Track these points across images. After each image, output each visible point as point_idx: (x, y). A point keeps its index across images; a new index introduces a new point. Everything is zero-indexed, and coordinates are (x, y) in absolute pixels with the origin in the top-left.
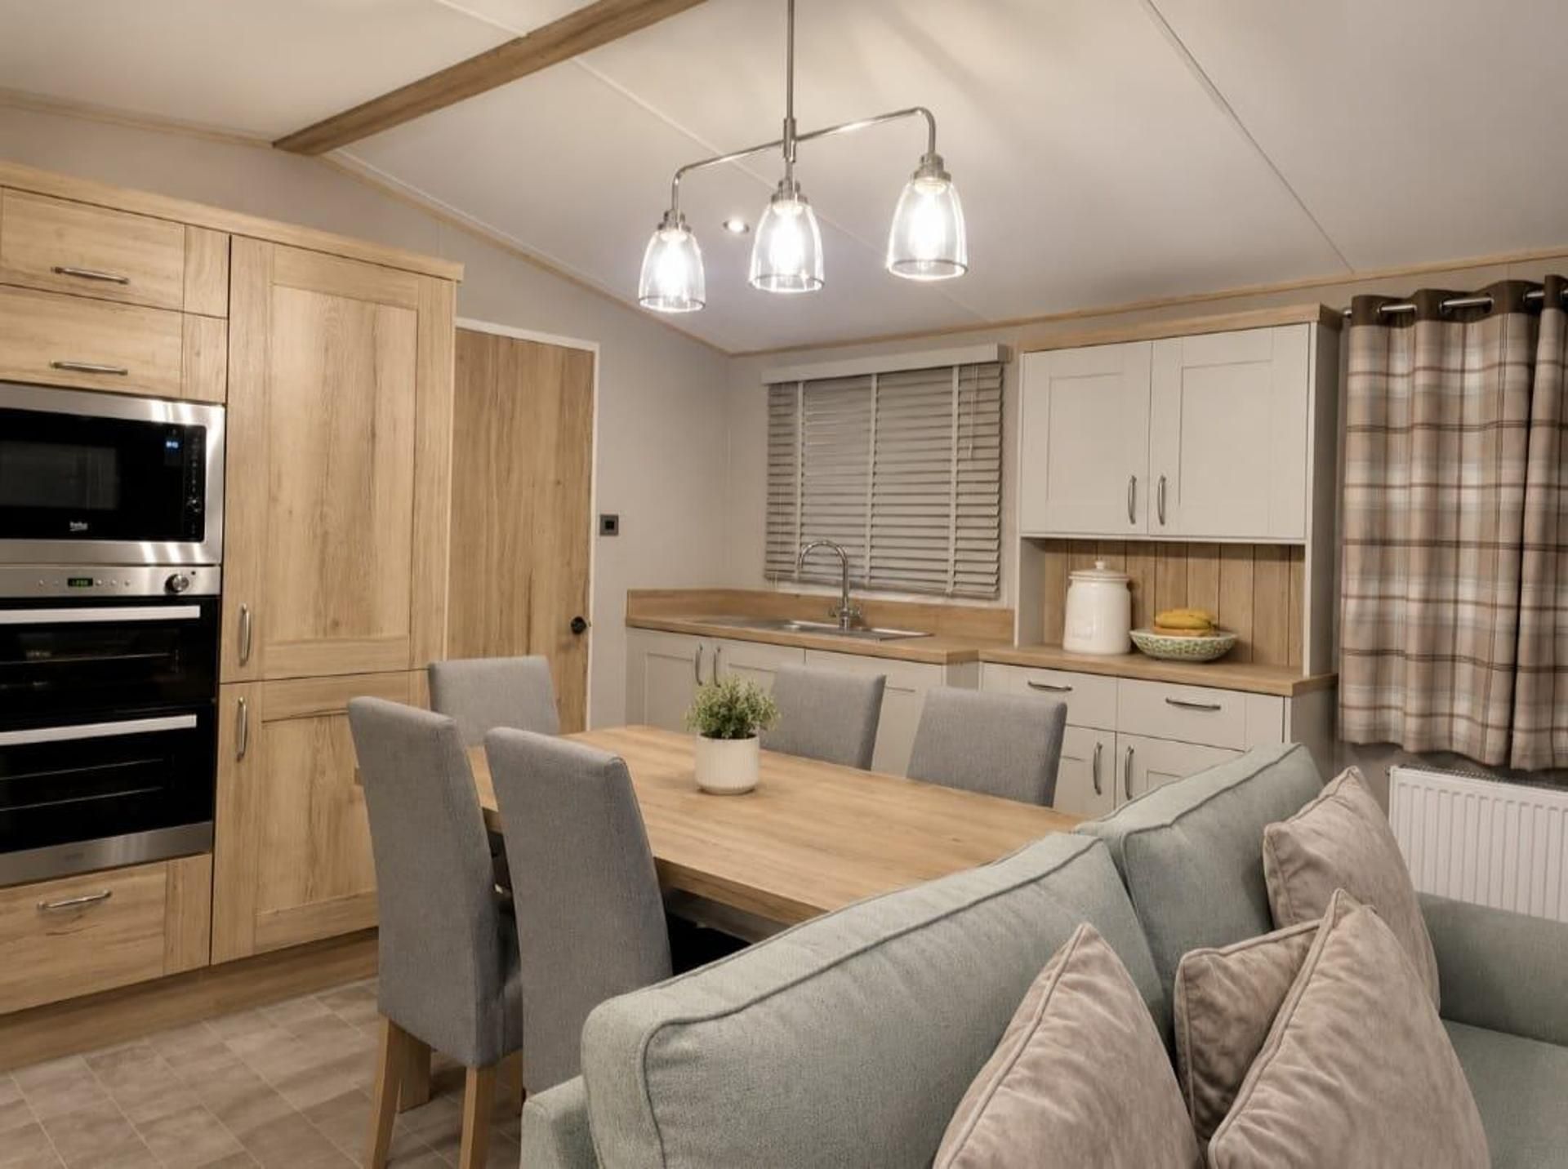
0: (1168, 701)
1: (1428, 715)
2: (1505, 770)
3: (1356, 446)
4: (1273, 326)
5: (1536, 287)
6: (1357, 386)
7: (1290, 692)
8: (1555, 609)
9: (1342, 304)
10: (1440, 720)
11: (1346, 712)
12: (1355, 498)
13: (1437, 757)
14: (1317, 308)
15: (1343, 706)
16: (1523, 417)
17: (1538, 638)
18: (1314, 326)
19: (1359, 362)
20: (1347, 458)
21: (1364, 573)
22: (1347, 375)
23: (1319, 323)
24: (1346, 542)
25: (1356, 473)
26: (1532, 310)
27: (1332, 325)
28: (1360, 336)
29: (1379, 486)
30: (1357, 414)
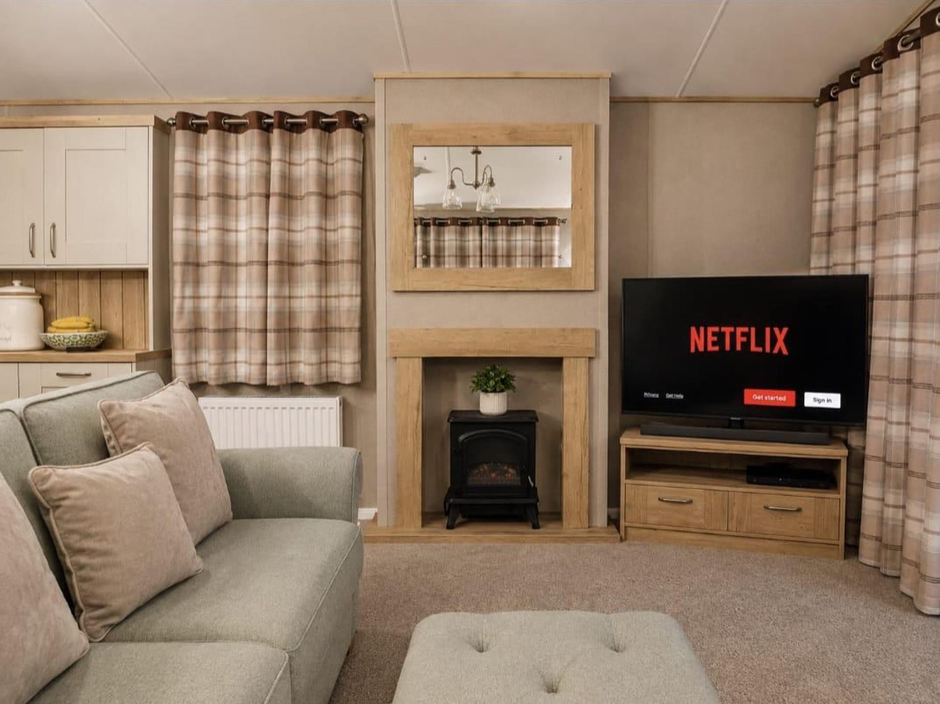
0: (58, 374)
1: (222, 363)
2: (264, 388)
3: (178, 206)
4: (126, 126)
5: (269, 117)
6: (179, 169)
7: (134, 359)
8: (290, 297)
9: (168, 115)
10: (229, 366)
11: (176, 367)
12: (178, 237)
13: (232, 388)
14: (153, 117)
15: (175, 364)
16: (263, 191)
17: (280, 313)
18: (151, 129)
19: (180, 153)
20: (174, 213)
21: (184, 283)
22: (174, 162)
23: (155, 127)
24: (174, 264)
25: (178, 222)
26: (267, 129)
27: (162, 128)
28: (180, 136)
29: (193, 230)
30: (179, 186)
